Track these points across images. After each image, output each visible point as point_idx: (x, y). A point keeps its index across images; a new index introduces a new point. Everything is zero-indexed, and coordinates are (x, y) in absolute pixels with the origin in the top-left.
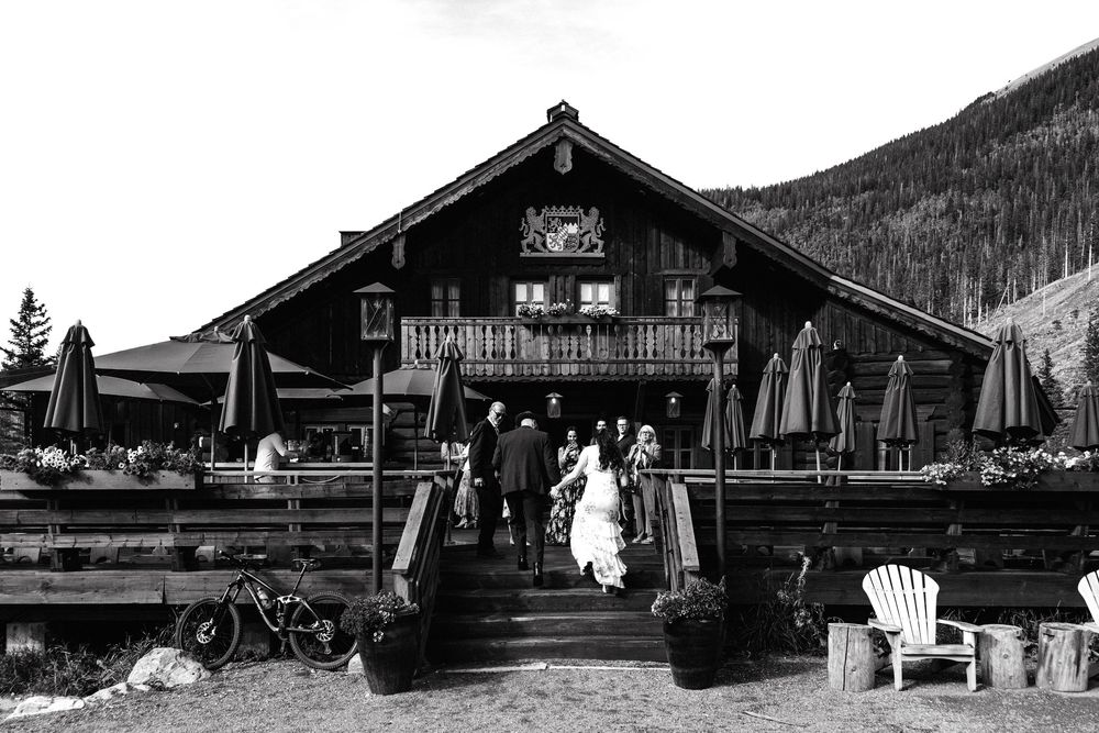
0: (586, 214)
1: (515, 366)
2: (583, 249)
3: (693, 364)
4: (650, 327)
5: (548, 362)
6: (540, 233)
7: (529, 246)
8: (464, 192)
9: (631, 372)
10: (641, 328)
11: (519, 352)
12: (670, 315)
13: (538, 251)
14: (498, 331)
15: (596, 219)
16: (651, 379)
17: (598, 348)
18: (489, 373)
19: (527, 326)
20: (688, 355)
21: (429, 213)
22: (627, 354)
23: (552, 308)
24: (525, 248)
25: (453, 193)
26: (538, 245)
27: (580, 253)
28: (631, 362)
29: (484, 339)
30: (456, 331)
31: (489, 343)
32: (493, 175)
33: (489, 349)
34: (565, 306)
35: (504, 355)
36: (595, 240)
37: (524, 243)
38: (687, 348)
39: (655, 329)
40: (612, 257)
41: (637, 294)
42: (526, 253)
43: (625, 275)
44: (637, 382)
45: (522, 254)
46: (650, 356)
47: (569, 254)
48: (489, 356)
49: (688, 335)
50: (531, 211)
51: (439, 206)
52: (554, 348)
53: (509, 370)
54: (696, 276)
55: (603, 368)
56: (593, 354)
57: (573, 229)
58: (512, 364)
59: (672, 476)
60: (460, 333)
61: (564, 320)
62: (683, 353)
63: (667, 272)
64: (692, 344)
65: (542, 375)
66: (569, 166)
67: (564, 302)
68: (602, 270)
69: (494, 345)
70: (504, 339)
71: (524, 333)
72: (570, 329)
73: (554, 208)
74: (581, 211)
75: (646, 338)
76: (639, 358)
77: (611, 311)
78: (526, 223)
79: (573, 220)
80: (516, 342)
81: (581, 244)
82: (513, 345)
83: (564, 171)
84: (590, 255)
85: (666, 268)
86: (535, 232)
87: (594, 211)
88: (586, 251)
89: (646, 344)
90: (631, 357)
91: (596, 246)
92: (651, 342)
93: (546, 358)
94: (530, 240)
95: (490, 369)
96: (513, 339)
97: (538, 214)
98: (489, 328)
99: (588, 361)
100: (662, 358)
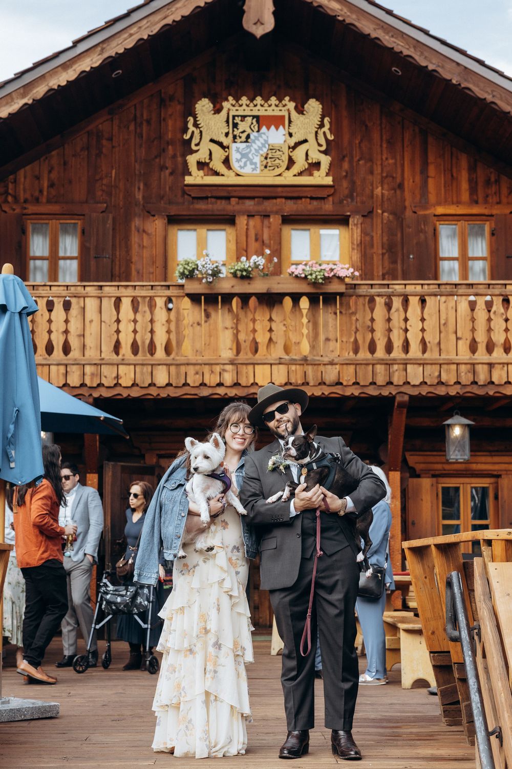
0: (300, 110)
1: (173, 368)
2: (296, 169)
3: (491, 365)
4: (414, 301)
5: (232, 363)
6: (220, 144)
7: (201, 165)
8: (86, 65)
9: (381, 380)
10: (397, 303)
11: (179, 344)
12: (444, 279)
13: (216, 174)
14: (144, 307)
15: (316, 120)
16: (414, 392)
17: (322, 337)
18: (126, 381)
19: (195, 298)
20: (482, 348)
21: (22, 102)
22: (372, 348)
23: (239, 266)
24: (193, 167)
25: (65, 66)
26: (217, 165)
27: (289, 178)
28: (382, 362)
29: (118, 321)
30: (67, 306)
31: (126, 329)
32: (136, 37)
33: (126, 340)
34: (261, 261)
35: (152, 348)
36: (315, 156)
37: (192, 160)
38: (481, 338)
39: (423, 301)
40: (345, 184)
41: (391, 249)
42: (196, 177)
43: (368, 215)
44: (391, 399)
45: (188, 180)
46: (415, 350)
47: (268, 178)
48: (126, 349)
49: (481, 314)
50: (203, 106)
51: (40, 91)
52: (242, 337)
53: (161, 377)
54: (492, 216)
55: (331, 374)
56: (313, 347)
57: (276, 136)
58: (168, 365)
59: (489, 543)
60: (74, 310)
61: (259, 286)
62: (473, 347)
63: (440, 210)
64: (489, 330)
65: (220, 385)
66: (269, 24)
67: (260, 253)
68: (328, 207)
69: (135, 331)
70: (152, 321)
71: (188, 311)
72: (271, 300)
73: (244, 100)
74: (291, 105)
75: (406, 320)
76: (394, 355)
77: (345, 271)
78: (196, 125)
79: (277, 121)
80: (175, 326)
81: (291, 162)
82: (168, 332)
83: (259, 32)
84: (305, 180)
85: (439, 203)
86: (212, 141)
87: (314, 107)
88: (300, 174)
89: (406, 330)
90: (380, 353)
91: (317, 165)
92: (414, 325)
93: (227, 353)
94: (202, 155)
95: (127, 376)
96: (168, 321)
97: (218, 111)
98: (126, 304)
99: (305, 361)
100: (435, 355)
